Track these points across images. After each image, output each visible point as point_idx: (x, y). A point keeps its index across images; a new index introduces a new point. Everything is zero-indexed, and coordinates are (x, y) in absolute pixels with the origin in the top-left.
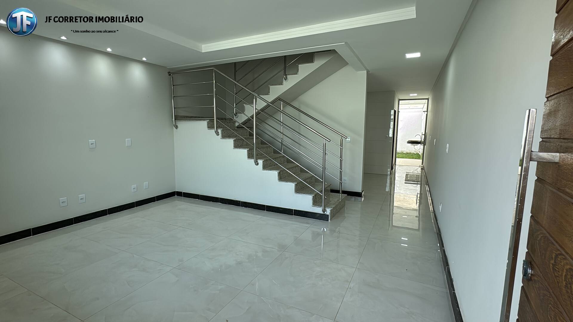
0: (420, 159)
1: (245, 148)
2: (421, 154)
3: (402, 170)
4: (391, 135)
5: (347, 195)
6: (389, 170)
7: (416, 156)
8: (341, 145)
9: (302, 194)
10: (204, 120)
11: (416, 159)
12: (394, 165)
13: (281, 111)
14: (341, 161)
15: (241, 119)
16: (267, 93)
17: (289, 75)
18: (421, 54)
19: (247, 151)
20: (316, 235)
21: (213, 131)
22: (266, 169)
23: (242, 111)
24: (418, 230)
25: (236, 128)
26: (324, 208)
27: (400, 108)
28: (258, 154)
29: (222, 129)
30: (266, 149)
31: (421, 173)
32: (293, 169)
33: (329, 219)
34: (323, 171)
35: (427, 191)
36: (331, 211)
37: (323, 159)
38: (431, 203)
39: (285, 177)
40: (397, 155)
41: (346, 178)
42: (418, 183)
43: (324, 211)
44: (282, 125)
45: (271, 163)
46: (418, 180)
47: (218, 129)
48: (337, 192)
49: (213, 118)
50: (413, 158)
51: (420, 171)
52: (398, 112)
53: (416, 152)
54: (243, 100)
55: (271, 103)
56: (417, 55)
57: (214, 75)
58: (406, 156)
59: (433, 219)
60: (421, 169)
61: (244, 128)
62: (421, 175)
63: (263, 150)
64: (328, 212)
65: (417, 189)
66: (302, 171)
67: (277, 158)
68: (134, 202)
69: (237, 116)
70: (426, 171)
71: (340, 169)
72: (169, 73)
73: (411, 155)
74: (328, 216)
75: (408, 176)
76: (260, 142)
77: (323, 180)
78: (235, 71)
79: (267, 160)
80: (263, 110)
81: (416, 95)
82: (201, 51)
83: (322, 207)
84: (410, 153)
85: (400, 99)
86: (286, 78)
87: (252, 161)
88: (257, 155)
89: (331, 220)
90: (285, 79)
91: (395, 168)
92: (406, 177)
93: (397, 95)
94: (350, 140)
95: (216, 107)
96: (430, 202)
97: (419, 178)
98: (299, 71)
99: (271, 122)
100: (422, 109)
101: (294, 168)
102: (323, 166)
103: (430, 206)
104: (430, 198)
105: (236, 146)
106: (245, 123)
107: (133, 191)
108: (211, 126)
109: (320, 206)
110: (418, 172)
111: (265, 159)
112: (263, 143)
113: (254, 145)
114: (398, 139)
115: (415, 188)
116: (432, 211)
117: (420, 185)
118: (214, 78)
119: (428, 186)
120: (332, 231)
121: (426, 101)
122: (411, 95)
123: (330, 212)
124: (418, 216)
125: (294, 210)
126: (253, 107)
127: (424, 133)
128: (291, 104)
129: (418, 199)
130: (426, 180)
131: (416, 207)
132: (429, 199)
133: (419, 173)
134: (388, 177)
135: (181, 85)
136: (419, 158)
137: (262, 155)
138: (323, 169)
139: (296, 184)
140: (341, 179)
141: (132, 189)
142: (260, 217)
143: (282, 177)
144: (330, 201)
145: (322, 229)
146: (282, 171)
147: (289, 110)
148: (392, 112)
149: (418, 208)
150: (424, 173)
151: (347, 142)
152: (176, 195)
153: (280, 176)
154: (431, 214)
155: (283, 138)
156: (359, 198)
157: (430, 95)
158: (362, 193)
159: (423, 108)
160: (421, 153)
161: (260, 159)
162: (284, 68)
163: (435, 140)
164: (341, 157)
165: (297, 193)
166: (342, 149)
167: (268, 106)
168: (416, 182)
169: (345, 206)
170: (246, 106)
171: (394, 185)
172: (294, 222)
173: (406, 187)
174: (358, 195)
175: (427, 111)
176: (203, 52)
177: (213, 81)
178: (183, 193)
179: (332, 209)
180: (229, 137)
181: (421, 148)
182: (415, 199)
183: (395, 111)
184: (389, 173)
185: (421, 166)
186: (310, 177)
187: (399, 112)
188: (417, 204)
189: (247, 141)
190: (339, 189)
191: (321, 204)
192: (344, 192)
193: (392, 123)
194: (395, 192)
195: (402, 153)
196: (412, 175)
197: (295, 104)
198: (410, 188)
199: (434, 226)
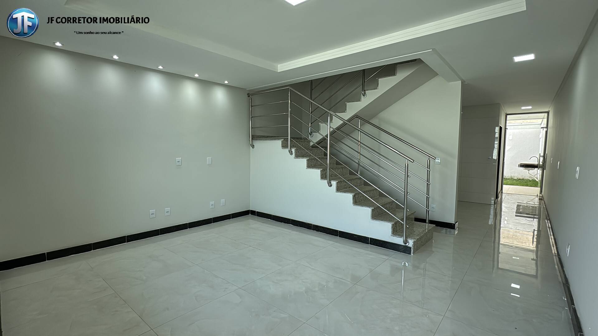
0: (537, 187)
1: (318, 168)
2: (538, 181)
3: (511, 199)
4: (495, 156)
5: (435, 225)
6: (493, 199)
7: (532, 183)
8: (429, 167)
9: (380, 221)
10: (279, 139)
11: (531, 186)
12: (500, 194)
13: (359, 129)
14: (428, 185)
15: (316, 138)
16: (344, 110)
17: (367, 90)
18: (536, 56)
19: (321, 171)
20: (395, 270)
21: (287, 151)
22: (340, 191)
23: (318, 130)
24: (536, 277)
25: (311, 148)
26: (405, 239)
27: (507, 124)
28: (332, 174)
29: (296, 148)
30: (342, 170)
31: (538, 204)
32: (370, 192)
33: (412, 252)
34: (405, 195)
35: (548, 228)
36: (414, 242)
37: (405, 182)
38: (554, 243)
39: (361, 200)
40: (504, 182)
41: (434, 206)
42: (535, 216)
43: (406, 242)
44: (360, 145)
45: (345, 185)
46: (535, 213)
47: (292, 148)
48: (424, 221)
49: (288, 138)
50: (527, 186)
51: (537, 202)
52: (505, 129)
53: (532, 178)
54: (318, 118)
55: (348, 121)
56: (531, 57)
57: (289, 95)
58: (517, 183)
59: (556, 264)
60: (539, 199)
61: (319, 147)
62: (540, 208)
63: (338, 171)
64: (411, 243)
65: (534, 224)
66: (381, 195)
67: (353, 179)
68: (211, 218)
69: (312, 136)
70: (546, 202)
71: (427, 195)
72: (248, 94)
73: (524, 182)
74: (410, 248)
75: (520, 207)
76: (335, 163)
77: (404, 206)
78: (312, 90)
79: (341, 182)
80: (339, 128)
81: (530, 107)
82: (277, 71)
83: (403, 237)
84: (523, 179)
85: (508, 113)
86: (365, 93)
87: (325, 182)
88: (331, 176)
89: (413, 253)
90: (363, 95)
91: (502, 197)
92: (517, 208)
93: (503, 108)
94: (439, 161)
95: (291, 126)
96: (552, 242)
97: (536, 210)
98: (379, 85)
99: (348, 141)
100: (539, 126)
101: (372, 191)
102: (405, 190)
103: (552, 248)
104: (552, 237)
105: (309, 166)
106: (319, 143)
107: (211, 207)
108: (285, 146)
109: (401, 236)
110: (534, 202)
111: (339, 180)
112: (338, 163)
113: (327, 165)
114: (505, 161)
115: (529, 222)
116: (555, 253)
117: (537, 219)
118: (289, 98)
119: (549, 221)
120: (416, 267)
121: (545, 115)
122: (523, 108)
123: (413, 244)
124: (535, 258)
125: (371, 238)
126: (328, 126)
127: (542, 155)
128: (370, 121)
129: (535, 237)
130: (546, 213)
131: (533, 247)
132: (551, 239)
133: (536, 204)
134: (492, 208)
135: (259, 105)
136: (536, 185)
137: (336, 176)
138: (405, 193)
139: (373, 209)
140: (428, 206)
141: (211, 205)
142: (331, 242)
143: (358, 201)
144: (415, 231)
145: (403, 263)
146: (358, 194)
147: (368, 128)
148: (497, 129)
149: (535, 249)
150: (544, 205)
151: (436, 163)
152: (251, 214)
153: (355, 199)
154: (555, 257)
155: (361, 158)
156: (452, 230)
157: (551, 108)
158: (456, 225)
159: (541, 124)
160: (538, 179)
161: (334, 180)
162: (363, 83)
163: (559, 162)
164: (428, 180)
165: (374, 219)
166: (429, 171)
167: (344, 125)
168: (531, 215)
169: (433, 239)
170: (321, 124)
171: (501, 217)
172: (370, 253)
173: (517, 221)
174: (451, 226)
175: (547, 127)
176: (278, 72)
177: (288, 100)
178: (257, 212)
179: (415, 240)
180: (303, 156)
181: (538, 173)
182: (531, 238)
183: (501, 128)
184: (493, 202)
185: (539, 195)
186: (390, 202)
187: (507, 129)
188: (533, 243)
189: (321, 160)
190: (426, 218)
191: (403, 234)
192: (432, 222)
193: (497, 142)
194: (501, 226)
195: (512, 179)
196: (526, 206)
197: (375, 121)
198: (522, 223)
199: (559, 274)
